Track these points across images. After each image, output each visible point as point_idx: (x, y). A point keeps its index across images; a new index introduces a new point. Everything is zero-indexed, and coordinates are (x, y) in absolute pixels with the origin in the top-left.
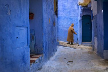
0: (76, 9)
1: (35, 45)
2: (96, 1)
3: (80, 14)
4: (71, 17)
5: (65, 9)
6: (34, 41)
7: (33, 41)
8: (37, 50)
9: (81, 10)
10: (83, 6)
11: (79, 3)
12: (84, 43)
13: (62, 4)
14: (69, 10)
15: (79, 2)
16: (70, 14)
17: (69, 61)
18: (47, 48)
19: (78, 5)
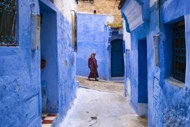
0: (103, 31)
1: (48, 101)
2: (130, 33)
3: (108, 39)
4: (96, 43)
5: (88, 32)
6: (47, 97)
7: (44, 97)
8: (51, 108)
9: (110, 33)
10: (112, 28)
11: (108, 22)
12: (113, 78)
13: (83, 25)
14: (92, 33)
15: (106, 22)
16: (94, 39)
17: (93, 118)
18: (64, 102)
19: (105, 26)
